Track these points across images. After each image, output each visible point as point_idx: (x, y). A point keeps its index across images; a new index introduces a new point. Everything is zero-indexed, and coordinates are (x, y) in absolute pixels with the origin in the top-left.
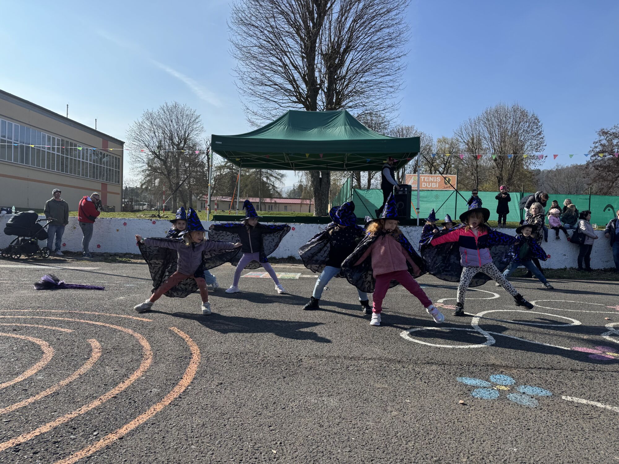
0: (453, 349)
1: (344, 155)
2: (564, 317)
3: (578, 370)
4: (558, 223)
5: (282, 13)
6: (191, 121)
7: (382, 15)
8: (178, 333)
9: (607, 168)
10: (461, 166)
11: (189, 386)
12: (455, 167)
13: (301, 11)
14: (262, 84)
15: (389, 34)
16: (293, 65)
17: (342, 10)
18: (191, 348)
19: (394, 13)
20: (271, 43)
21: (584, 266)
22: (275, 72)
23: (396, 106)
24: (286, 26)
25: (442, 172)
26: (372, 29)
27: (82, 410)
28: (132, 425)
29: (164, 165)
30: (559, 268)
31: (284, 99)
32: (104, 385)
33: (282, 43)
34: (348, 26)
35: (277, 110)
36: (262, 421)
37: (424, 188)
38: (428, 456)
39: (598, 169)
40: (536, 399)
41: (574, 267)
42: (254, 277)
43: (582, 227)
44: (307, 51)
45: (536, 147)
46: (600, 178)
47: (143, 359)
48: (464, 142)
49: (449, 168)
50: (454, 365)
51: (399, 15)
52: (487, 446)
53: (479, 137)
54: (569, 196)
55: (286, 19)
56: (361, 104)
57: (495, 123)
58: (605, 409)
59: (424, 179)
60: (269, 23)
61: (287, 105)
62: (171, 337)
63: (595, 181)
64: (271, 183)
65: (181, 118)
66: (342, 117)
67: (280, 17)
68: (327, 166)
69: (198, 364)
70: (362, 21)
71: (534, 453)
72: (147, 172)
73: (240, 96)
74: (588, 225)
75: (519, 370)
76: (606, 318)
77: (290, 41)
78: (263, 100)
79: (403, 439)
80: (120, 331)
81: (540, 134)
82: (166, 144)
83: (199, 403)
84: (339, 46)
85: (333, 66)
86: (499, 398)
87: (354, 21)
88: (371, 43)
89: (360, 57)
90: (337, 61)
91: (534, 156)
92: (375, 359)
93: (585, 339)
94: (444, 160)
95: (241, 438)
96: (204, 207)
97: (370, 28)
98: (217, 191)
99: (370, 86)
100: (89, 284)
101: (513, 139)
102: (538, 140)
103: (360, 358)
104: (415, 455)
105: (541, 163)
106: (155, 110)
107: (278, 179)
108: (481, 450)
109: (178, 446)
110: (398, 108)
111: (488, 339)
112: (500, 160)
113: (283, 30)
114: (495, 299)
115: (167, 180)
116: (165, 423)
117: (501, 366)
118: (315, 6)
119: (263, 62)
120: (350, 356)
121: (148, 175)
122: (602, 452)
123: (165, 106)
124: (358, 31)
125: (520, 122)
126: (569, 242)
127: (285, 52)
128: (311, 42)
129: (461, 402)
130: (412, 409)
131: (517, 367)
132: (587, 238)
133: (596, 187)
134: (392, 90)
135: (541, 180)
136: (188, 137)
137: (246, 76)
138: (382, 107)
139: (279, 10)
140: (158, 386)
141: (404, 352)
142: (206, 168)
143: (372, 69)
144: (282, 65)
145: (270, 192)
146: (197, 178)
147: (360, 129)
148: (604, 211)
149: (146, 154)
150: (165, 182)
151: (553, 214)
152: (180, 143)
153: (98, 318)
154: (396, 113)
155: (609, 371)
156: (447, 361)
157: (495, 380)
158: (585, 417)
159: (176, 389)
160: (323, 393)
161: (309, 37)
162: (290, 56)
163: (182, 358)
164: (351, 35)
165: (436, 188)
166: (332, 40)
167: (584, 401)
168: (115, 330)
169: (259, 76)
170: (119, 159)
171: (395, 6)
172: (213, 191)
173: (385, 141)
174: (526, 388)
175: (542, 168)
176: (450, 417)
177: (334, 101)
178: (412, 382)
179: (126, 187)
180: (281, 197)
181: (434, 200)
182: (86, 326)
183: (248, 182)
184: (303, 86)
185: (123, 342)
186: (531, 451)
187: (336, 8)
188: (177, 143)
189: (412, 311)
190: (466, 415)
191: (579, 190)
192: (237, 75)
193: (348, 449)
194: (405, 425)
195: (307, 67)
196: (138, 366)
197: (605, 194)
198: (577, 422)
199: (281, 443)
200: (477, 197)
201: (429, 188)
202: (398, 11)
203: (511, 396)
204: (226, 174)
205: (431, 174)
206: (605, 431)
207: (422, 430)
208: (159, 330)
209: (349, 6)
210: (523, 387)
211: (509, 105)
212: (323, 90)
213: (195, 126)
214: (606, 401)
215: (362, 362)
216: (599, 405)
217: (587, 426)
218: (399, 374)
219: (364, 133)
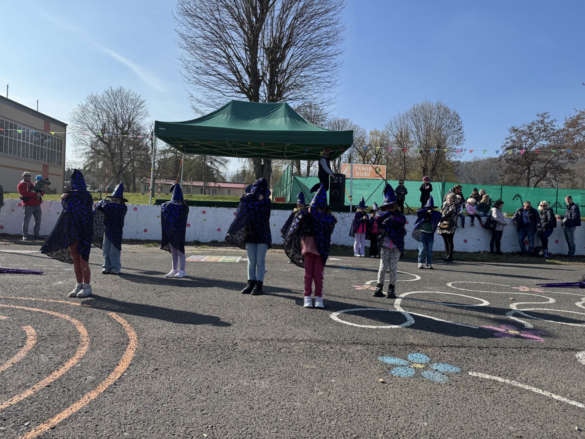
0: (377, 329)
1: (284, 144)
2: (475, 298)
3: (484, 347)
4: (474, 211)
5: (227, 6)
6: (135, 106)
7: (321, 15)
8: (117, 319)
9: (517, 161)
10: (390, 157)
11: (125, 372)
12: (385, 158)
13: (245, 6)
14: (207, 73)
15: (327, 33)
16: (236, 57)
17: (283, 7)
18: (129, 334)
19: (331, 13)
20: (215, 35)
21: (495, 250)
22: (220, 62)
23: (332, 100)
24: (230, 19)
25: (373, 162)
26: (311, 27)
27: (14, 400)
28: (65, 414)
29: (108, 148)
30: (474, 251)
31: (228, 88)
32: (38, 373)
33: (226, 35)
34: (289, 22)
35: (221, 98)
36: (195, 405)
37: (357, 176)
38: (348, 433)
39: (509, 162)
40: (446, 375)
41: (487, 251)
42: (195, 261)
43: (494, 215)
44: (250, 44)
45: (457, 141)
46: (511, 170)
47: (80, 346)
48: (394, 135)
49: (380, 158)
50: (377, 345)
51: (336, 16)
52: (401, 422)
53: (407, 130)
54: (484, 186)
55: (230, 12)
56: (301, 97)
57: (421, 119)
58: (504, 383)
59: (357, 168)
60: (214, 16)
61: (231, 94)
62: (109, 322)
63: (506, 172)
64: (215, 168)
65: (126, 102)
66: (282, 109)
67: (224, 11)
68: (268, 154)
69: (135, 350)
70: (302, 19)
71: (442, 426)
72: (90, 155)
73: (185, 83)
74: (499, 213)
75: (434, 348)
76: (511, 299)
77: (234, 34)
78: (207, 89)
79: (326, 418)
80: (56, 317)
81: (460, 129)
82: (111, 127)
83: (134, 390)
84: (281, 41)
85: (275, 60)
86: (415, 376)
87: (295, 18)
88: (311, 40)
89: (300, 52)
90: (278, 54)
91: (455, 149)
92: (306, 341)
93: (492, 318)
94: (376, 151)
95: (174, 423)
96: (148, 190)
97: (310, 26)
98: (161, 174)
99: (309, 81)
100: (27, 269)
101: (437, 134)
102: (458, 135)
103: (292, 340)
104: (337, 433)
105: (461, 156)
106: (100, 94)
107: (222, 164)
108: (396, 426)
109: (110, 434)
110: (334, 102)
111: (408, 319)
112: (425, 152)
113: (227, 23)
114: (417, 281)
115: (110, 163)
116: (98, 411)
117: (418, 345)
118: (258, 2)
119: (208, 53)
120: (283, 339)
121: (92, 158)
122: (499, 423)
123: (110, 90)
124: (298, 28)
125: (443, 118)
126: (482, 228)
127: (229, 44)
128: (254, 36)
129: (381, 380)
130: (337, 388)
131: (432, 346)
132: (498, 224)
133: (507, 178)
134: (329, 85)
135: (461, 171)
136: (132, 121)
137: (191, 65)
138: (320, 100)
139: (224, 4)
140: (93, 373)
141: (333, 333)
142: (150, 152)
143: (311, 64)
144: (226, 56)
145: (214, 176)
146: (141, 161)
147: (299, 121)
148: (513, 200)
149: (89, 137)
150: (108, 165)
151: (469, 203)
152: (125, 126)
153: (35, 304)
154: (332, 107)
155: (510, 348)
156: (371, 341)
157: (412, 359)
158: (488, 391)
159: (112, 376)
160: (256, 376)
161: (252, 32)
162: (233, 49)
163: (119, 344)
164: (292, 32)
165: (368, 177)
166: (274, 35)
167: (487, 377)
168: (52, 317)
169: (203, 65)
170: (61, 140)
171: (333, 7)
172: (157, 174)
173: (322, 133)
174: (439, 366)
175: (462, 160)
176: (370, 396)
177: (276, 92)
178: (338, 362)
179: (69, 169)
180: (224, 181)
181: (366, 188)
182: (22, 312)
183: (192, 166)
184: (246, 78)
185: (60, 328)
186: (439, 424)
187: (278, 6)
188: (121, 127)
189: (342, 293)
190: (384, 393)
191: (493, 180)
192: (182, 64)
193: (275, 430)
194: (330, 404)
195: (250, 59)
196: (74, 354)
197: (515, 185)
198: (481, 396)
199: (212, 427)
200: (403, 186)
201: (362, 177)
202: (335, 12)
203: (425, 374)
204: (170, 158)
205: (364, 163)
206: (503, 404)
207: (345, 408)
208: (97, 315)
209: (290, 4)
210: (436, 364)
211: (434, 102)
212: (265, 82)
213: (140, 111)
214: (505, 376)
215: (293, 344)
216: (500, 379)
217: (488, 399)
218: (327, 354)
219: (303, 125)
